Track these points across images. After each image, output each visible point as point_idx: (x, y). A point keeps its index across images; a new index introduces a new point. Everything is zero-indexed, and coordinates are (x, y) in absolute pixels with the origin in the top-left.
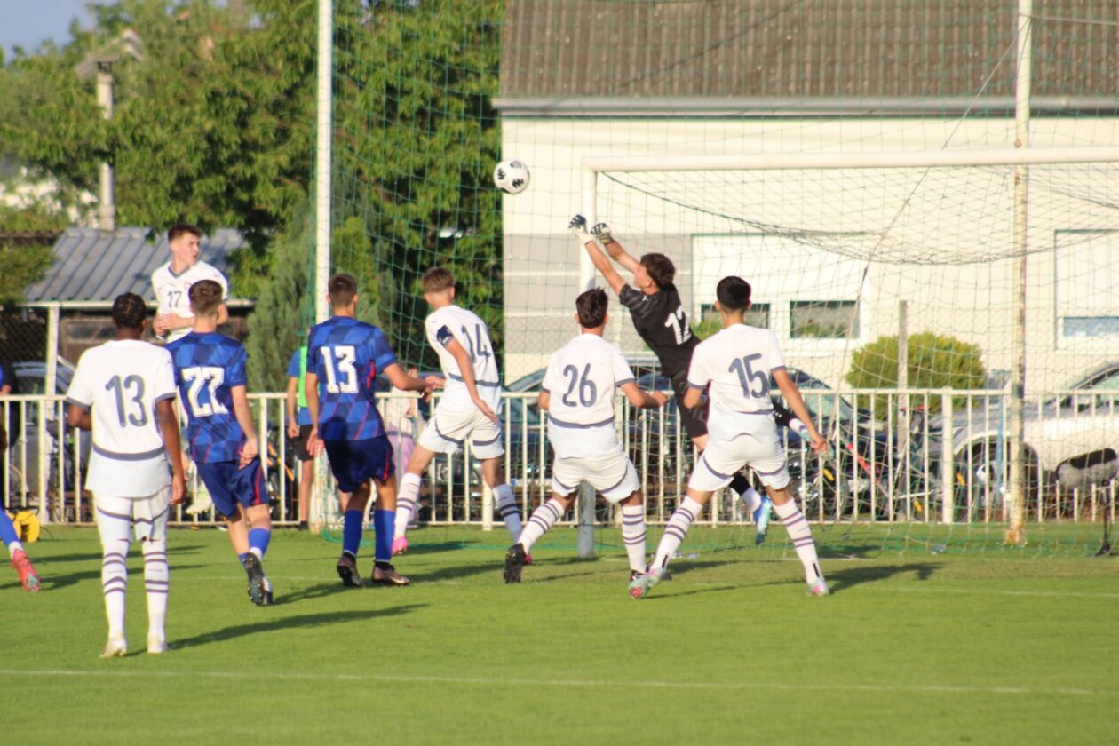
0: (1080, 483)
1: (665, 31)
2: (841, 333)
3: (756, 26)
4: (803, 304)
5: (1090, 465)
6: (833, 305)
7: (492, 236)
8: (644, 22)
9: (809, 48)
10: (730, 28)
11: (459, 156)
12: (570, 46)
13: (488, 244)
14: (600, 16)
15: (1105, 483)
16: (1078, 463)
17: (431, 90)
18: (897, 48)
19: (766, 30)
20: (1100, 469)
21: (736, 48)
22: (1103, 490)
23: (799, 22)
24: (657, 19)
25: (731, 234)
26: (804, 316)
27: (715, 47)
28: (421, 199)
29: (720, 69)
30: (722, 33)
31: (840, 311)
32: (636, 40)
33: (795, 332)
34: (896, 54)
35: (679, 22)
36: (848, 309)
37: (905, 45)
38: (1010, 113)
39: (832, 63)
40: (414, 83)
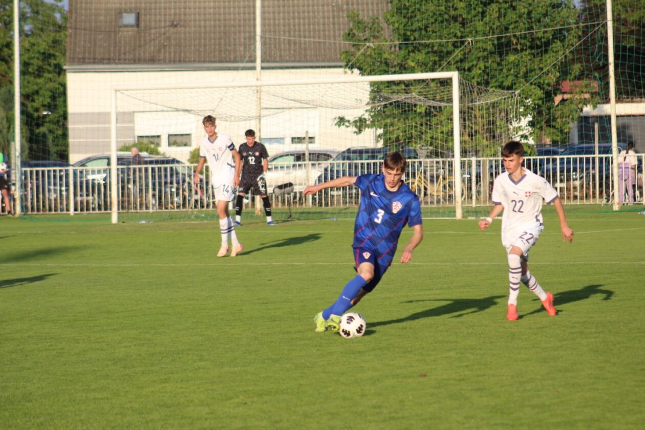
0: (281, 194)
1: (123, 42)
2: (185, 145)
3: (154, 40)
4: (172, 135)
5: (284, 188)
6: (182, 135)
7: (62, 113)
8: (115, 39)
9: (172, 47)
10: (145, 41)
11: (51, 85)
12: (90, 47)
13: (61, 116)
14: (100, 37)
15: (289, 194)
16: (280, 187)
17: (40, 63)
18: (202, 47)
19: (158, 41)
20: (288, 189)
21: (147, 47)
22: (289, 196)
23: (169, 38)
24: (120, 38)
25: (162, 111)
26: (173, 139)
27: (140, 46)
28: (37, 101)
29: (142, 54)
30: (142, 42)
31: (185, 137)
32: (113, 45)
33: (170, 145)
34: (202, 49)
35: (127, 39)
36: (187, 136)
37: (205, 46)
38: (254, 68)
39: (180, 52)
40: (35, 62)
